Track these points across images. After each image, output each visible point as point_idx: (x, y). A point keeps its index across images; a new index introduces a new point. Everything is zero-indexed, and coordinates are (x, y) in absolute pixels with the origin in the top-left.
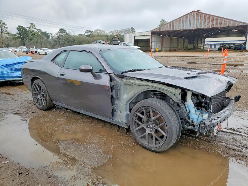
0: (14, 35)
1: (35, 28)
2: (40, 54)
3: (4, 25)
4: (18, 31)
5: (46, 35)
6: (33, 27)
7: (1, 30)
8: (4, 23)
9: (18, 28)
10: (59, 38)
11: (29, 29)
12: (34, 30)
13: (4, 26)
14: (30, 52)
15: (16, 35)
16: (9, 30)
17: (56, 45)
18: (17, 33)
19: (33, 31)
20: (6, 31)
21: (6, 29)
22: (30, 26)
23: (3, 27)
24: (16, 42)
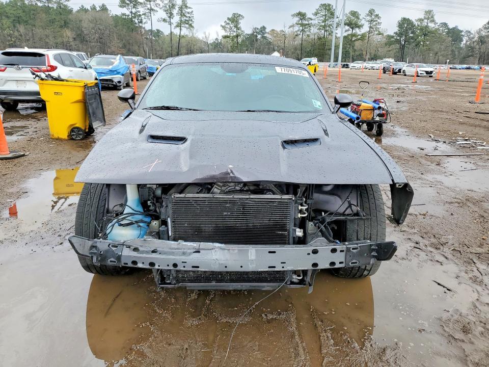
0: (390, 37)
1: (433, 21)
2: (405, 75)
3: (377, 19)
4: (398, 28)
5: (455, 34)
6: (428, 19)
7: (370, 27)
8: (377, 16)
9: (399, 23)
10: (481, 41)
11: (419, 23)
12: (430, 24)
13: (377, 21)
14: (389, 71)
15: (393, 37)
16: (382, 27)
17: (470, 56)
18: (396, 33)
19: (427, 27)
20: (377, 29)
21: (378, 26)
22: (423, 18)
23: (374, 23)
24: (389, 51)
